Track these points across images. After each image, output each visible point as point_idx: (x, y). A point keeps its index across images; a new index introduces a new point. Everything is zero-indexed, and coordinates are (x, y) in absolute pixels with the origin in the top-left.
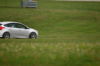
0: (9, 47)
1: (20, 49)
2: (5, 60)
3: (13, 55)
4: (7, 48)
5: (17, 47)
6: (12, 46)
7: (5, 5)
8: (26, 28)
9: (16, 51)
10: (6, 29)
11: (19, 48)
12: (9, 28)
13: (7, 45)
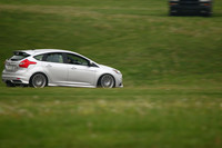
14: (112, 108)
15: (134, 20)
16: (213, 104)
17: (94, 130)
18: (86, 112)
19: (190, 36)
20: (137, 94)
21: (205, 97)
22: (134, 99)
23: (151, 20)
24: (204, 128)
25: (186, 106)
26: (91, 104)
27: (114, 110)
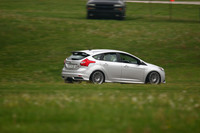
0: (174, 101)
1: (197, 105)
2: (166, 127)
3: (183, 116)
4: (172, 103)
5: (192, 100)
6: (181, 98)
7: (168, 17)
8: (139, 63)
9: (189, 109)
10: (98, 65)
11: (195, 102)
12: (103, 62)
13: (172, 97)
14: (35, 101)
15: (56, 23)
16: (125, 98)
17: (18, 121)
18: (11, 104)
19: (106, 37)
20: (57, 89)
21: (117, 91)
22: (54, 93)
23: (70, 22)
24: (117, 119)
25: (101, 99)
26: (16, 97)
27: (36, 103)
